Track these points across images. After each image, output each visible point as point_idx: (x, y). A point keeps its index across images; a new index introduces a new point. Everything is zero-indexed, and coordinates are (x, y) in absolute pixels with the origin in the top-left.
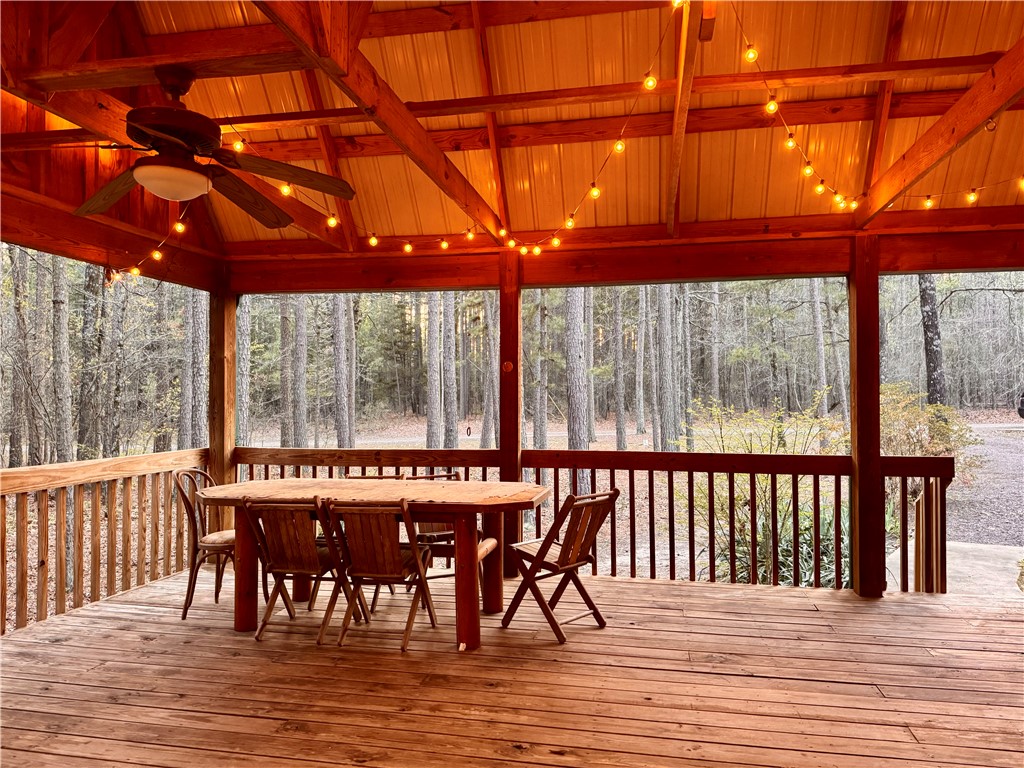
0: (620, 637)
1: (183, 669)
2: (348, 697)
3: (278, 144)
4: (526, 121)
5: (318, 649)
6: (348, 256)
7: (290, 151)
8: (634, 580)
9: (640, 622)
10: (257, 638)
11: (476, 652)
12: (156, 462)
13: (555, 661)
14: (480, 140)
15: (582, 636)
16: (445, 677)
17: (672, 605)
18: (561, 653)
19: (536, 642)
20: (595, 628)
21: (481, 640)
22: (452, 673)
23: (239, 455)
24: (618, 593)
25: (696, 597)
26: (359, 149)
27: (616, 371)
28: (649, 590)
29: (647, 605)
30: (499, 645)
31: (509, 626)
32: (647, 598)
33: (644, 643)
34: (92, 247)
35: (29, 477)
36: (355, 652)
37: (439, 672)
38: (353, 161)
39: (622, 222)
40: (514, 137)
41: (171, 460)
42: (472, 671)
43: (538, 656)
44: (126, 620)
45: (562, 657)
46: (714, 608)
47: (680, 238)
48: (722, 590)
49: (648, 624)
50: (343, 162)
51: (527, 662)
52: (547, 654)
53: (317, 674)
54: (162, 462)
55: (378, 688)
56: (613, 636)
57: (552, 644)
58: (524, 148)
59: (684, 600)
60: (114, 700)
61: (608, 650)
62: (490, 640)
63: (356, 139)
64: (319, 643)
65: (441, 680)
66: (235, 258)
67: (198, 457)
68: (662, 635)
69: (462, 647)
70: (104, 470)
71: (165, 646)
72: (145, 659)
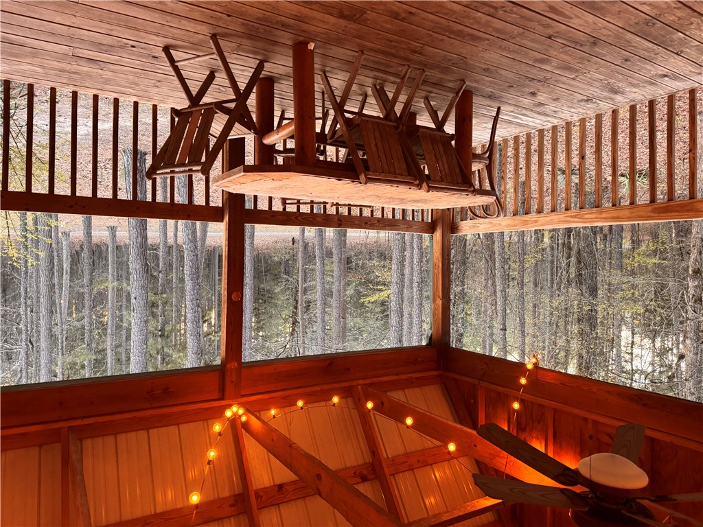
0: (151, 33)
1: (531, 63)
2: (433, 10)
3: (414, 467)
4: (220, 521)
5: (425, 65)
6: (361, 382)
7: (406, 462)
8: (116, 95)
9: (124, 47)
10: (465, 82)
11: (301, 39)
13: (229, 16)
14: (262, 497)
15: (191, 40)
16: (342, 16)
17: (83, 62)
18: (220, 24)
19: (239, 40)
20: (175, 47)
21: (291, 52)
22: (332, 19)
23: (431, 228)
24: (137, 84)
25: (53, 69)
26: (357, 473)
27: (91, 284)
28: (103, 83)
29: (111, 66)
30: (275, 43)
31: (258, 62)
32: (107, 74)
33: (127, 21)
34: (550, 381)
35: (595, 218)
36: (400, 57)
37: (343, 22)
38: (360, 462)
39: (122, 437)
40: (232, 505)
41: (482, 226)
42: (314, 19)
43: (243, 24)
44: (535, 112)
45: (220, 19)
46: (36, 53)
47: (61, 428)
48: (22, 74)
49: (116, 44)
50: (369, 459)
51: (258, 18)
52: (235, 25)
53: (442, 40)
54: (490, 226)
55: (404, 15)
56: (158, 35)
57: (225, 35)
58: (220, 496)
59: (68, 67)
60: (595, 42)
61: (169, 18)
62: (282, 50)
63: (360, 481)
64: (424, 71)
65: (346, 13)
66: (435, 373)
67: (459, 228)
68: (104, 28)
69: (311, 46)
70: (536, 222)
71: (527, 86)
72: (548, 76)
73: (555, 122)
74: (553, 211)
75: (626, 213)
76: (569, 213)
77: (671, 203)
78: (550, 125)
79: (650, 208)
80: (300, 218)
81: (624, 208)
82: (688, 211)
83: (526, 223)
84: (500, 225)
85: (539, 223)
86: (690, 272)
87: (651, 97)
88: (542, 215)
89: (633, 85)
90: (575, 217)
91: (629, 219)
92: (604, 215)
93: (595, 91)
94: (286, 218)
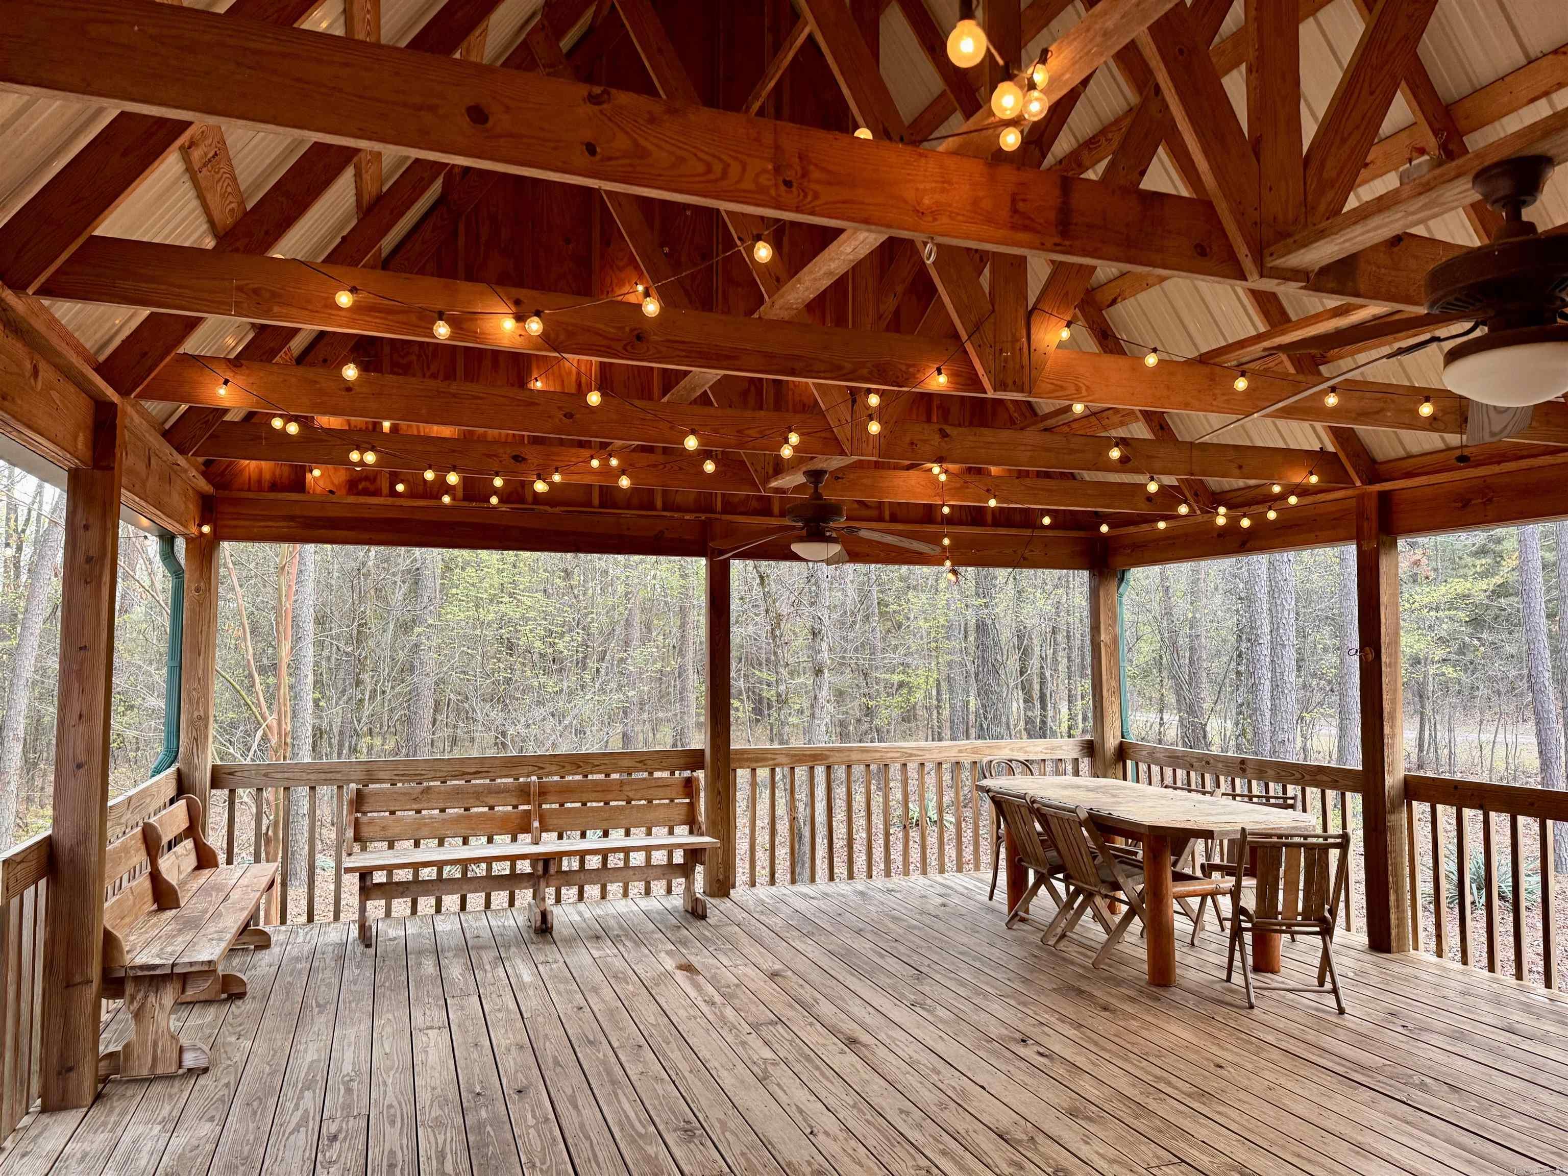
12: (1021, 748)
23: (1125, 750)
41: (1039, 749)
60: (860, 931)
70: (960, 751)
71: (947, 913)
72: (918, 917)
73: (939, 878)
74: (940, 764)
75: (855, 756)
76: (919, 759)
77: (810, 764)
78: (946, 875)
79: (831, 760)
80: (1298, 775)
81: (859, 762)
82: (795, 755)
83: (975, 751)
84: (1012, 750)
85: (956, 750)
86: (826, 671)
87: (832, 884)
88: (954, 760)
89: (843, 896)
90: (911, 755)
91: (850, 750)
92: (878, 755)
93: (879, 896)
94: (1318, 777)
